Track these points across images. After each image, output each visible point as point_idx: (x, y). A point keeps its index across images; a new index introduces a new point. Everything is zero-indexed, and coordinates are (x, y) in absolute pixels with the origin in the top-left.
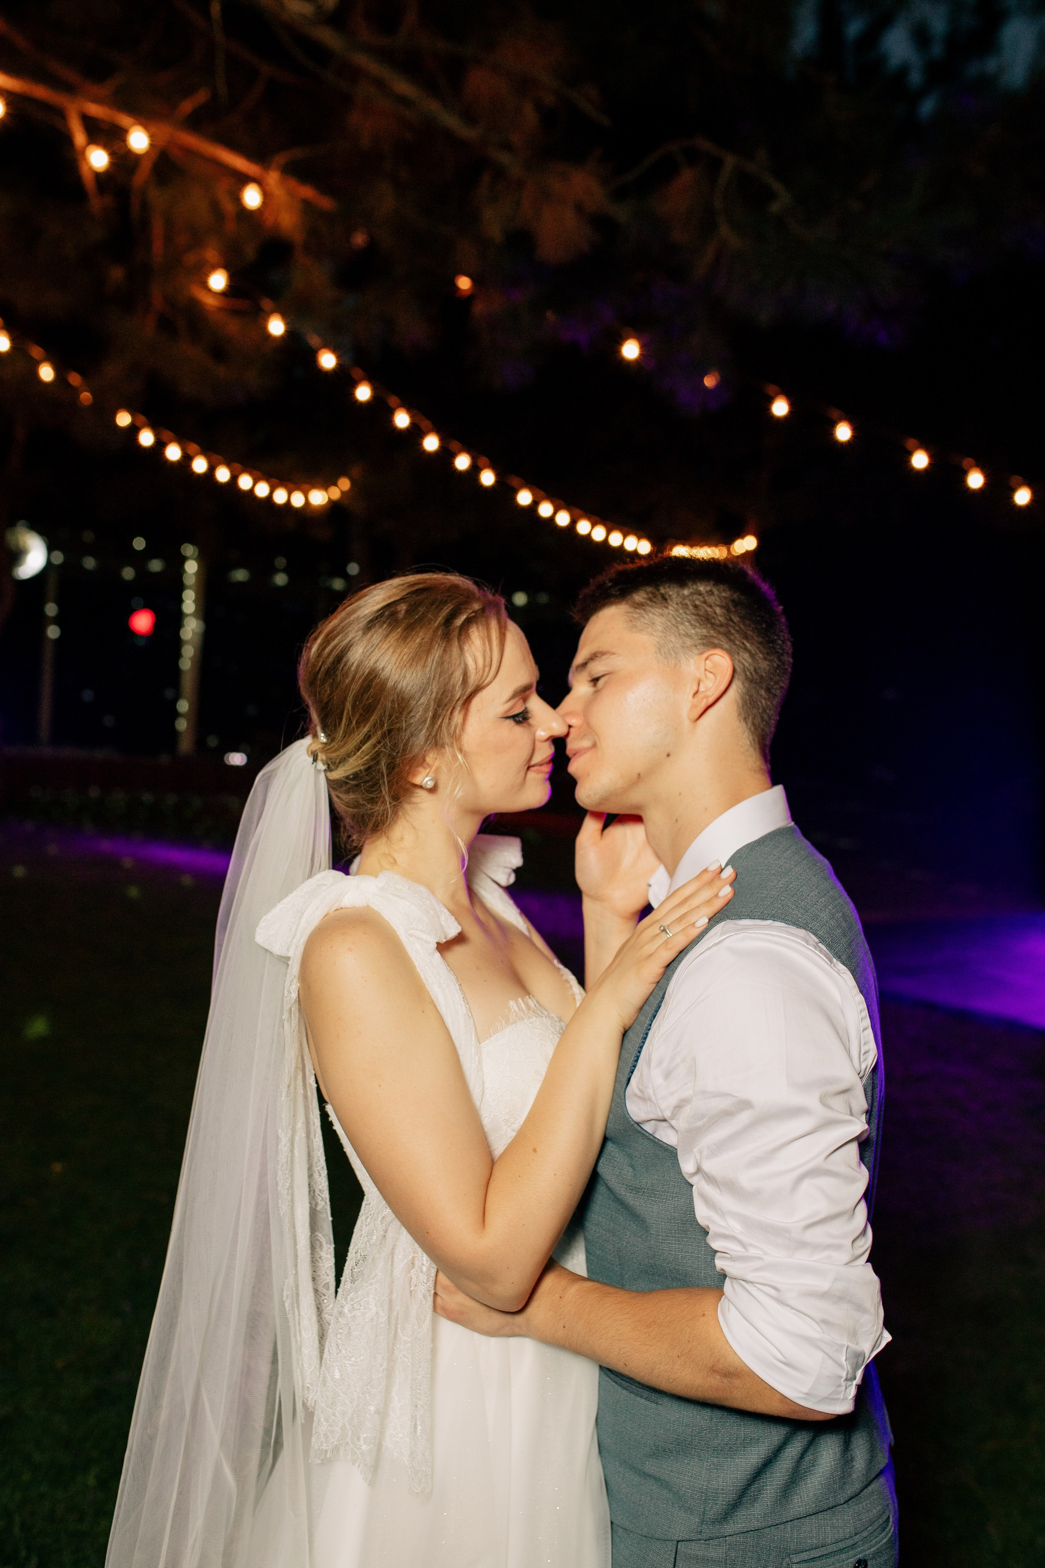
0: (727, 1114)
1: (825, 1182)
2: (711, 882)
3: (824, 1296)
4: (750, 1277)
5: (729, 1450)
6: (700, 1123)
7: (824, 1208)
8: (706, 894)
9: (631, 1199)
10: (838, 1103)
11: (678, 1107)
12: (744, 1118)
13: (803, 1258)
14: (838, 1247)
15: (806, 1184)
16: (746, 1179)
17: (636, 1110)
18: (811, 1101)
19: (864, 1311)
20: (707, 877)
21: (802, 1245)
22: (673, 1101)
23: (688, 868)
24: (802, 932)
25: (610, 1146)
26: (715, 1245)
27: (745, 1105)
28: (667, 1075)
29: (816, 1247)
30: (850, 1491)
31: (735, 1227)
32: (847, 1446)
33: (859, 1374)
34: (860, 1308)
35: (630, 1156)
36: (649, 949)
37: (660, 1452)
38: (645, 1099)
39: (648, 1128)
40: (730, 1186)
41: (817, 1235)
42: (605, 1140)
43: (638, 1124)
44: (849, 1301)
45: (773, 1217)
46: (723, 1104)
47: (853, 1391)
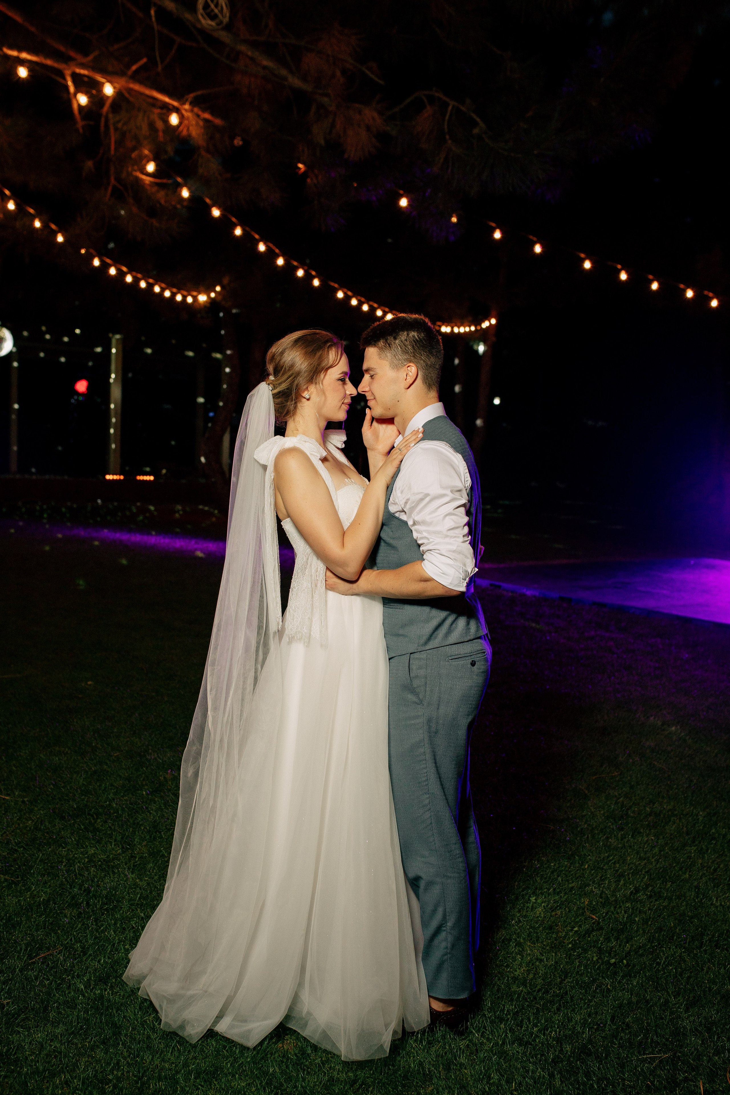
0: (422, 500)
1: (453, 517)
2: (415, 434)
3: (454, 551)
4: (431, 548)
5: (428, 620)
6: (413, 505)
7: (452, 524)
8: (414, 437)
9: (392, 542)
10: (458, 494)
11: (406, 503)
12: (427, 499)
13: (447, 540)
14: (458, 537)
15: (447, 517)
16: (428, 518)
17: (392, 509)
18: (448, 492)
19: (468, 558)
20: (414, 432)
21: (447, 536)
22: (404, 501)
23: (408, 431)
24: (445, 443)
25: (384, 527)
26: (419, 542)
27: (427, 495)
28: (402, 492)
29: (451, 537)
30: (469, 638)
31: (425, 534)
32: (468, 623)
33: (467, 579)
34: (466, 557)
35: (391, 528)
36: (395, 457)
37: (404, 626)
38: (395, 504)
39: (397, 515)
40: (424, 523)
41: (451, 533)
42: (383, 525)
43: (394, 514)
44: (463, 554)
45: (438, 528)
46: (420, 496)
47: (465, 584)
